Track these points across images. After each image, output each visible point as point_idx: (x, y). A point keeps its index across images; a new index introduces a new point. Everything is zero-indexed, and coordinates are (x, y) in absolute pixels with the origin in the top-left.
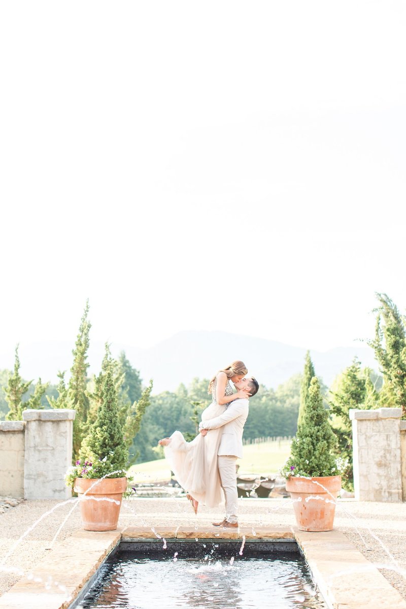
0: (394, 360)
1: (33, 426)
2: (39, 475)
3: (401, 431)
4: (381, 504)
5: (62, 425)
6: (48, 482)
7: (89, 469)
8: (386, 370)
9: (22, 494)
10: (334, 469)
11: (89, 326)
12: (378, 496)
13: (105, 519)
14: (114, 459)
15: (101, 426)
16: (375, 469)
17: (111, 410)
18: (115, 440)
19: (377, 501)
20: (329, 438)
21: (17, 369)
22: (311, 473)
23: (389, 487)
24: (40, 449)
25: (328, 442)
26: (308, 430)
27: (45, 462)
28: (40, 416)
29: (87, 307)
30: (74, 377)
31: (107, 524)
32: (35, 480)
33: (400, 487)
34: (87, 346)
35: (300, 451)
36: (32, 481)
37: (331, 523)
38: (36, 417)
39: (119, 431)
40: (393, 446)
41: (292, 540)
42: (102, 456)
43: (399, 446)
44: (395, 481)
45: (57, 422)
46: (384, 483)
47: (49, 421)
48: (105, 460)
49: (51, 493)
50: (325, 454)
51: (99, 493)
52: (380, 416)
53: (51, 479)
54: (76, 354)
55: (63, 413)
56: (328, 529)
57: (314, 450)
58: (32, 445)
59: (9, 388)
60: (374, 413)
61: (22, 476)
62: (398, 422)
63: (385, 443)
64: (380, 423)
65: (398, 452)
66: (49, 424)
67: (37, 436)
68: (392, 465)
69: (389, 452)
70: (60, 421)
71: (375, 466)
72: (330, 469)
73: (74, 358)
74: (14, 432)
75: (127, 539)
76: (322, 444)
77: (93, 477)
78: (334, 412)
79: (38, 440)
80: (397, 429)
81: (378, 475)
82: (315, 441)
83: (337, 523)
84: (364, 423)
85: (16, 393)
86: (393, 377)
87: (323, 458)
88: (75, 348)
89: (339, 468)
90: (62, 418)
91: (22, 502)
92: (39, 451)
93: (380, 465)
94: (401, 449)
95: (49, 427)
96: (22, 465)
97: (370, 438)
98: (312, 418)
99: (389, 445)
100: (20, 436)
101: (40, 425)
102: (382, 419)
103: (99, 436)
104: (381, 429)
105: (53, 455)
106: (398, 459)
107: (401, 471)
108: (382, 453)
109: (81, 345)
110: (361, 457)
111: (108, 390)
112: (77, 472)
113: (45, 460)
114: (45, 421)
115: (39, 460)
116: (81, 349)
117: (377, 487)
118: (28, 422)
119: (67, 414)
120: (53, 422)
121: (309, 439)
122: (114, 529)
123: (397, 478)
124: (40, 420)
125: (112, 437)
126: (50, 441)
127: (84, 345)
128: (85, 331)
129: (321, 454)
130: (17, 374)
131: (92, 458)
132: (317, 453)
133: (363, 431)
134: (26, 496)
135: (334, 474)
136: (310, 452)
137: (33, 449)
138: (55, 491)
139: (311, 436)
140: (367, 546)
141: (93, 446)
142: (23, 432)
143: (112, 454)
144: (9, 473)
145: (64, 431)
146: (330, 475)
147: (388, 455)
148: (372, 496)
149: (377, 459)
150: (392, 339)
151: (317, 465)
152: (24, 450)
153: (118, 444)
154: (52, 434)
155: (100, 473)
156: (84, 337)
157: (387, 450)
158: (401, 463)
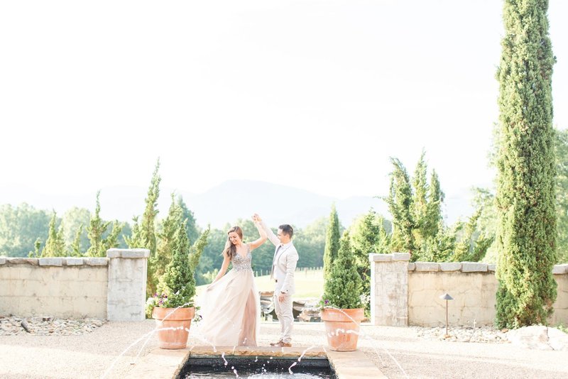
0: (404, 214)
1: (115, 262)
2: (119, 302)
3: (409, 271)
4: (390, 328)
5: (139, 261)
6: (127, 307)
7: (165, 300)
8: (398, 222)
9: (106, 316)
10: (359, 303)
11: (159, 180)
12: (389, 321)
13: (177, 339)
14: (185, 292)
15: (175, 266)
16: (387, 300)
17: (184, 254)
18: (186, 277)
19: (388, 325)
20: (356, 279)
21: (97, 212)
22: (341, 306)
23: (398, 314)
24: (121, 280)
25: (355, 282)
26: (339, 272)
27: (124, 291)
28: (121, 255)
29: (158, 164)
30: (147, 221)
31: (179, 344)
32: (116, 305)
33: (406, 315)
34: (157, 196)
35: (333, 289)
36: (114, 306)
37: (355, 345)
38: (118, 255)
39: (189, 271)
40: (402, 282)
41: (324, 357)
42: (176, 291)
43: (407, 283)
44: (403, 310)
45: (135, 259)
46: (394, 312)
47: (128, 258)
48: (178, 293)
49: (129, 316)
50: (352, 291)
51: (172, 319)
52: (393, 259)
53: (129, 304)
54: (148, 202)
55: (140, 252)
56: (353, 350)
57: (344, 288)
58: (114, 277)
59: (91, 227)
60: (388, 257)
61: (106, 302)
62: (407, 264)
63: (396, 280)
64: (393, 264)
65: (406, 288)
66: (129, 261)
67: (118, 270)
68: (401, 298)
69: (399, 287)
70: (138, 258)
71: (388, 298)
72: (356, 303)
73: (146, 205)
74: (99, 267)
75: (194, 355)
76: (350, 284)
77: (168, 307)
78: (356, 254)
79: (119, 273)
80: (406, 270)
81: (390, 305)
82: (344, 281)
83: (360, 344)
84: (381, 264)
85: (97, 231)
86: (403, 227)
87: (350, 294)
88: (147, 197)
89: (363, 302)
90: (139, 256)
91: (106, 323)
92: (120, 282)
93: (391, 297)
94: (408, 285)
95: (128, 263)
96: (106, 293)
97: (384, 276)
98: (343, 263)
99: (399, 282)
100: (105, 270)
101: (121, 261)
102: (394, 261)
103: (173, 274)
104: (394, 269)
105: (131, 285)
106: (406, 293)
107: (408, 303)
108: (393, 288)
109: (152, 195)
110: (377, 291)
111: (182, 237)
112: (155, 302)
113: (125, 290)
114: (125, 258)
115: (120, 290)
116: (152, 198)
117: (389, 315)
118: (111, 259)
119: (143, 253)
120: (132, 259)
121: (340, 279)
122: (184, 348)
123: (404, 308)
124: (121, 258)
125: (184, 275)
126: (129, 274)
127: (154, 195)
128: (156, 183)
129: (349, 291)
130: (98, 217)
131: (167, 291)
132: (346, 290)
133: (379, 271)
134: (109, 318)
135: (359, 307)
136: (340, 289)
137: (115, 281)
138: (133, 314)
139: (342, 277)
140: (384, 364)
141: (168, 282)
142: (107, 266)
143: (183, 288)
144: (95, 299)
145: (140, 266)
146: (356, 307)
147: (398, 290)
148: (384, 322)
149: (389, 293)
150: (403, 197)
151: (346, 300)
152: (108, 282)
153: (189, 281)
154: (131, 268)
155: (174, 304)
156: (155, 188)
157: (398, 286)
158: (408, 296)
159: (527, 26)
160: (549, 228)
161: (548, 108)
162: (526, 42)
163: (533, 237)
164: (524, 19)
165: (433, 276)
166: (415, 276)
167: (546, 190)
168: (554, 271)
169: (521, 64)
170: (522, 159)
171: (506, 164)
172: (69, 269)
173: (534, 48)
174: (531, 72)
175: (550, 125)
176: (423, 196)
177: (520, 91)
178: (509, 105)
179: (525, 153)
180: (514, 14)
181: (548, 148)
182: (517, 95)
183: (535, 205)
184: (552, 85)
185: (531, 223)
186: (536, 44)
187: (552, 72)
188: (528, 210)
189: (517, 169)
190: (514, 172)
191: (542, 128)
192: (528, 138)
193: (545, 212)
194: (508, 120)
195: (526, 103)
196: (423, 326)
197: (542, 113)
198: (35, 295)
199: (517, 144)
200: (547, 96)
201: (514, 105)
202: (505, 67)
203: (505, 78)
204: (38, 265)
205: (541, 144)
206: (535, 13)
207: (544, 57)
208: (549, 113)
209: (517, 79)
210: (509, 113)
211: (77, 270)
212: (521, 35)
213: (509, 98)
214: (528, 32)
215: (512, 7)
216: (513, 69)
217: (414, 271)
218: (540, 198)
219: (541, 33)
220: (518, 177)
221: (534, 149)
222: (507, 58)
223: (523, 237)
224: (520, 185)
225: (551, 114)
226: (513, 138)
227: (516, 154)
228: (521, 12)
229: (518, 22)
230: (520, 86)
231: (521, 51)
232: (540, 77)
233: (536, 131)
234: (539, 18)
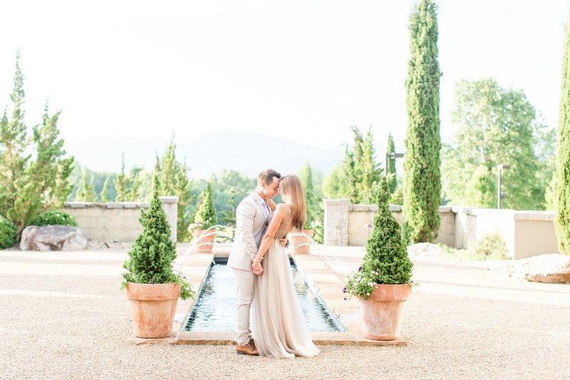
3: (349, 210)
4: (337, 247)
5: (173, 205)
7: (200, 225)
10: (310, 227)
11: (175, 146)
12: (336, 243)
13: (207, 248)
14: (212, 221)
15: (206, 206)
16: (335, 230)
18: (212, 212)
19: (335, 245)
23: (342, 239)
31: (208, 250)
33: (347, 239)
34: (174, 157)
37: (308, 251)
39: (213, 209)
40: (345, 218)
42: (206, 220)
43: (347, 218)
44: (345, 236)
45: (170, 203)
46: (339, 237)
56: (307, 253)
59: (118, 180)
60: (335, 201)
62: (348, 206)
63: (340, 216)
64: (339, 206)
65: (347, 222)
66: (166, 204)
68: (344, 228)
71: (335, 228)
72: (308, 227)
75: (217, 256)
77: (202, 229)
80: (347, 210)
81: (337, 233)
84: (331, 206)
90: (172, 201)
93: (337, 228)
94: (349, 220)
97: (333, 214)
99: (342, 218)
103: (205, 210)
104: (339, 210)
106: (347, 225)
107: (348, 231)
108: (339, 222)
109: (169, 157)
110: (328, 223)
117: (335, 239)
119: (175, 200)
120: (168, 203)
122: (211, 252)
123: (346, 234)
125: (210, 211)
128: (173, 149)
130: (123, 173)
131: (201, 220)
133: (330, 210)
143: (210, 219)
145: (174, 208)
146: (308, 229)
147: (342, 223)
148: (333, 243)
149: (336, 225)
154: (167, 209)
155: (206, 227)
156: (172, 153)
157: (342, 220)
158: (348, 227)
159: (423, 54)
160: (435, 183)
161: (435, 107)
162: (423, 63)
163: (425, 189)
164: (422, 49)
165: (365, 213)
166: (353, 214)
167: (433, 158)
168: (438, 210)
169: (419, 78)
170: (419, 139)
171: (409, 142)
172: (126, 211)
173: (427, 68)
174: (425, 83)
175: (436, 117)
176: (370, 158)
177: (418, 96)
178: (411, 104)
179: (421, 136)
180: (415, 45)
181: (435, 131)
182: (416, 98)
183: (426, 168)
184: (440, 90)
185: (423, 179)
186: (428, 65)
187: (439, 84)
188: (422, 171)
189: (415, 145)
190: (414, 147)
191: (431, 119)
192: (423, 125)
193: (432, 172)
194: (411, 114)
195: (421, 103)
196: (358, 245)
197: (432, 109)
198: (104, 227)
199: (416, 130)
200: (435, 99)
201: (414, 104)
202: (409, 79)
203: (409, 87)
204: (106, 207)
205: (430, 129)
206: (429, 44)
207: (434, 73)
208: (436, 110)
209: (416, 87)
210: (411, 109)
211: (132, 210)
212: (420, 58)
213: (411, 99)
214: (424, 57)
215: (414, 40)
216: (414, 81)
217: (352, 211)
218: (429, 164)
219: (432, 57)
220: (416, 151)
221: (426, 133)
222: (411, 73)
223: (418, 188)
224: (417, 155)
225: (438, 110)
226: (413, 125)
227: (415, 135)
228: (420, 44)
229: (417, 50)
230: (418, 92)
231: (419, 69)
232: (431, 86)
233: (427, 122)
234: (431, 47)
